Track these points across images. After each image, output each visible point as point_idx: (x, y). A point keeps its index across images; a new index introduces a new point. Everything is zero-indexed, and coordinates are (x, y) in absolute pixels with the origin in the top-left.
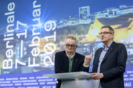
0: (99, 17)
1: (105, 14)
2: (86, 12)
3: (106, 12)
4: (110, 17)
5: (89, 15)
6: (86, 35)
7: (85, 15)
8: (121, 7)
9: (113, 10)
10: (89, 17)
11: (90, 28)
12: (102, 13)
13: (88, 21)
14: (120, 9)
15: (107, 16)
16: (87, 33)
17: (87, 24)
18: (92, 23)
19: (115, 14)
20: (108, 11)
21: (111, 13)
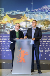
0: (8, 14)
1: (10, 13)
2: (2, 11)
3: (11, 12)
4: (13, 14)
5: (3, 12)
6: (2, 21)
7: (2, 12)
8: (17, 11)
9: (14, 12)
10: (4, 13)
11: (4, 18)
12: (9, 12)
13: (3, 15)
14: (17, 12)
15: (11, 14)
16: (2, 20)
17: (2, 16)
18: (5, 16)
19: (15, 13)
20: (12, 12)
21: (13, 13)
